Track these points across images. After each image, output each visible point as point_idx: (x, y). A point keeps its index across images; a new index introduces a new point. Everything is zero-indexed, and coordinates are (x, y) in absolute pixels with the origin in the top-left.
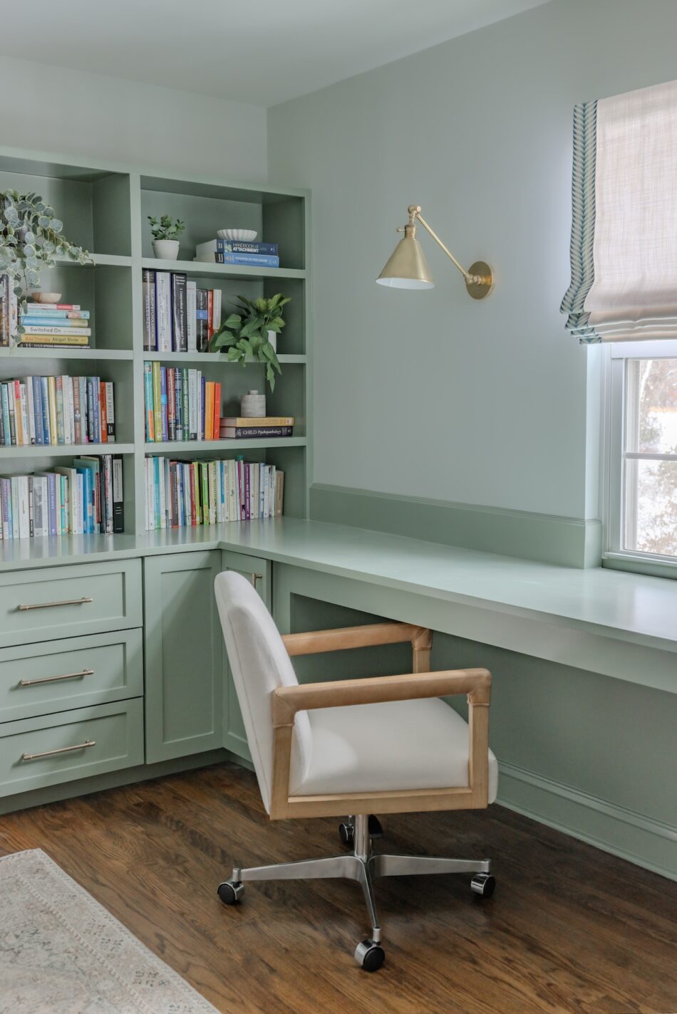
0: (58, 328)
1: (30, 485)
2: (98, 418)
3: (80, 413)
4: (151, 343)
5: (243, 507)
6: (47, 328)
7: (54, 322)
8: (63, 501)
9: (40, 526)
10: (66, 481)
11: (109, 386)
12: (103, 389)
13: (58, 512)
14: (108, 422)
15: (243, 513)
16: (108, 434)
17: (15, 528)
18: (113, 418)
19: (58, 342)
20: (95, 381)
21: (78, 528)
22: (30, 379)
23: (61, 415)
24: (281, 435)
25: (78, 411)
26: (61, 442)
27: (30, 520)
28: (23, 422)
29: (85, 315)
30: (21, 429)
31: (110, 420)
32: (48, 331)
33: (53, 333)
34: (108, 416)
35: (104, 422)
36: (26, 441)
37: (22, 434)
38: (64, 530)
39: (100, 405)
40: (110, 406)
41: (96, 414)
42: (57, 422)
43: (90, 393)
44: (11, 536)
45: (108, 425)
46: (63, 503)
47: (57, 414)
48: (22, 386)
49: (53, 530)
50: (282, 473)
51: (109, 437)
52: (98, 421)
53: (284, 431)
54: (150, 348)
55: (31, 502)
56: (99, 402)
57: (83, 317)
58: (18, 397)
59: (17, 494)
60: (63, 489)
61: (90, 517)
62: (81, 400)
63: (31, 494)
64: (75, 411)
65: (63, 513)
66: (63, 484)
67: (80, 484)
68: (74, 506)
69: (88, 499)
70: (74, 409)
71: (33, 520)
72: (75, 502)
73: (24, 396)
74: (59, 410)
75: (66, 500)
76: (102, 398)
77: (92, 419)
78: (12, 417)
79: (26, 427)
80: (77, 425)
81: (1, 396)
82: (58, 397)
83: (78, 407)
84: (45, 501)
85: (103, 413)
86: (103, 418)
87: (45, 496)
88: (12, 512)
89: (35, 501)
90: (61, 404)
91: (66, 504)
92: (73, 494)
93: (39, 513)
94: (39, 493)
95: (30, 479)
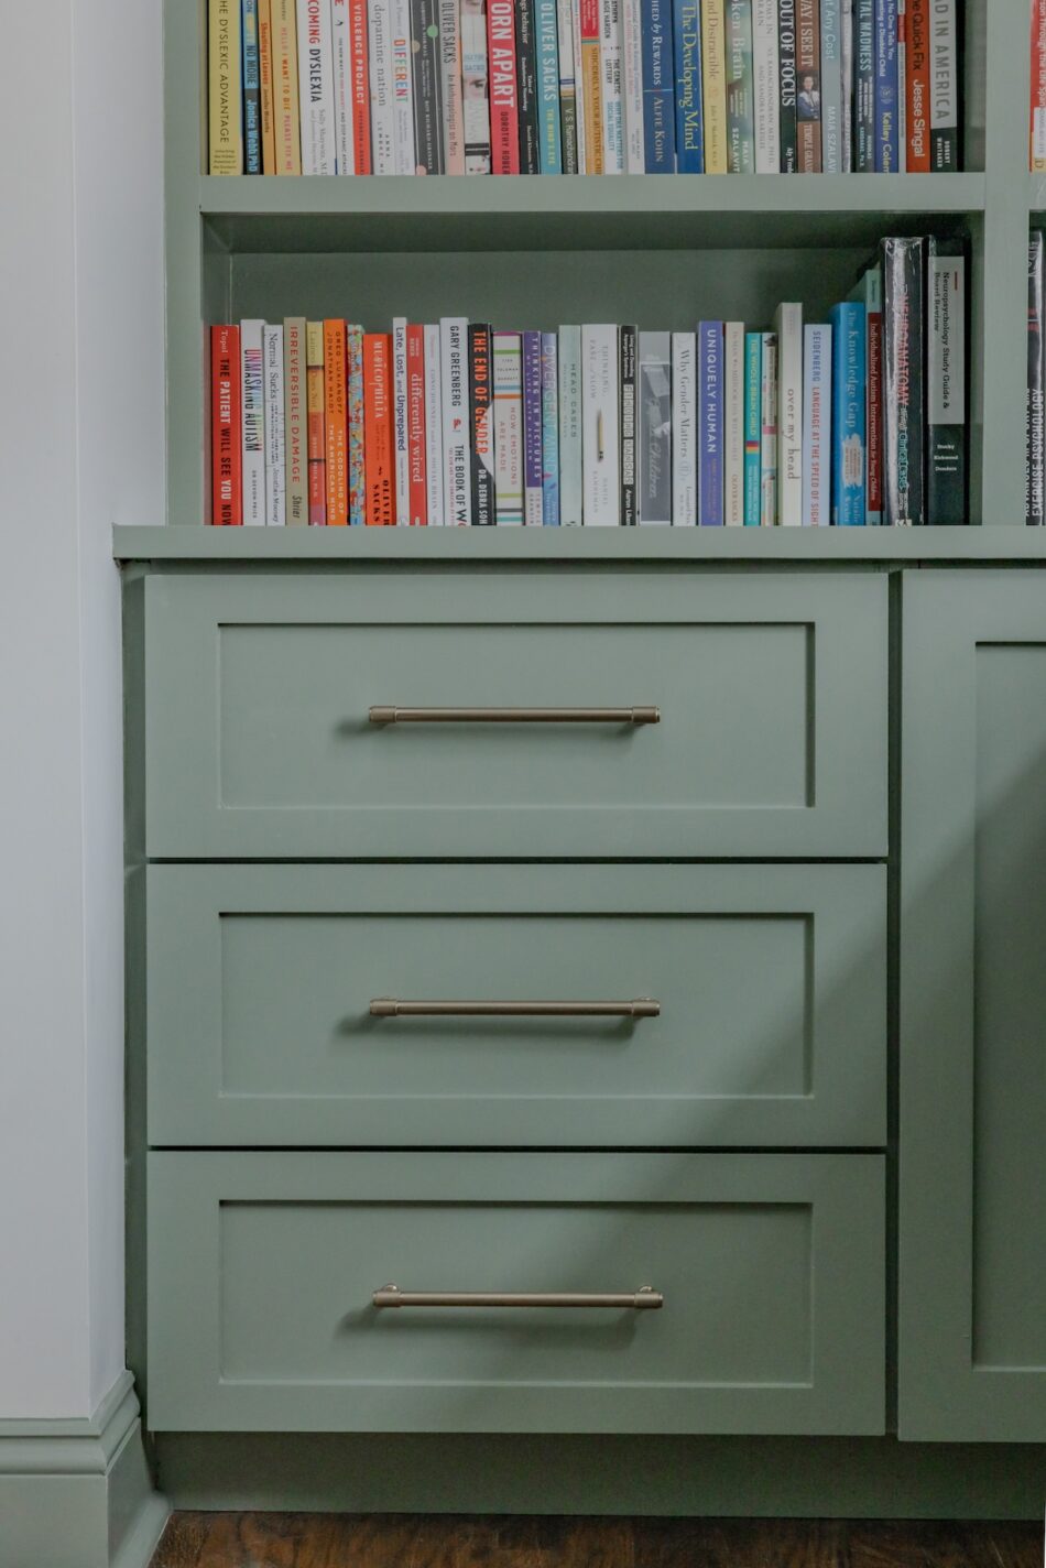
1: (627, 356)
2: (894, 108)
3: (818, 86)
8: (753, 423)
10: (767, 350)
13: (734, 467)
14: (936, 124)
18: (952, 108)
23: (747, 94)
25: (809, 81)
27: (624, 488)
28: (605, 122)
30: (599, 150)
31: (942, 114)
34: (934, 99)
35: (919, 127)
39: (902, 59)
40: (942, 62)
41: (886, 92)
42: (731, 121)
43: (865, 11)
45: (933, 135)
46: (753, 433)
47: (731, 88)
52: (894, 122)
55: (628, 418)
56: (902, 45)
58: (590, 31)
59: (577, 387)
60: (753, 380)
61: (853, 491)
62: (825, 37)
63: (628, 388)
64: (799, 77)
65: (753, 470)
66: (754, 360)
67: (816, 363)
68: (786, 444)
69: (845, 421)
70: (798, 70)
71: (632, 488)
72: (792, 428)
73: (613, 26)
74: (737, 75)
75: (768, 423)
76: (917, 33)
77: (867, 111)
78: (566, 106)
79: (616, 142)
80: (807, 132)
81: (532, 28)
82: (736, 25)
83: (811, 63)
84: (685, 423)
85: (918, 89)
86: (918, 111)
87: (685, 402)
88: (558, 455)
89: (646, 418)
90: (743, 54)
91: (767, 439)
92: (785, 402)
93: (660, 463)
94: (660, 390)
95: (626, 331)
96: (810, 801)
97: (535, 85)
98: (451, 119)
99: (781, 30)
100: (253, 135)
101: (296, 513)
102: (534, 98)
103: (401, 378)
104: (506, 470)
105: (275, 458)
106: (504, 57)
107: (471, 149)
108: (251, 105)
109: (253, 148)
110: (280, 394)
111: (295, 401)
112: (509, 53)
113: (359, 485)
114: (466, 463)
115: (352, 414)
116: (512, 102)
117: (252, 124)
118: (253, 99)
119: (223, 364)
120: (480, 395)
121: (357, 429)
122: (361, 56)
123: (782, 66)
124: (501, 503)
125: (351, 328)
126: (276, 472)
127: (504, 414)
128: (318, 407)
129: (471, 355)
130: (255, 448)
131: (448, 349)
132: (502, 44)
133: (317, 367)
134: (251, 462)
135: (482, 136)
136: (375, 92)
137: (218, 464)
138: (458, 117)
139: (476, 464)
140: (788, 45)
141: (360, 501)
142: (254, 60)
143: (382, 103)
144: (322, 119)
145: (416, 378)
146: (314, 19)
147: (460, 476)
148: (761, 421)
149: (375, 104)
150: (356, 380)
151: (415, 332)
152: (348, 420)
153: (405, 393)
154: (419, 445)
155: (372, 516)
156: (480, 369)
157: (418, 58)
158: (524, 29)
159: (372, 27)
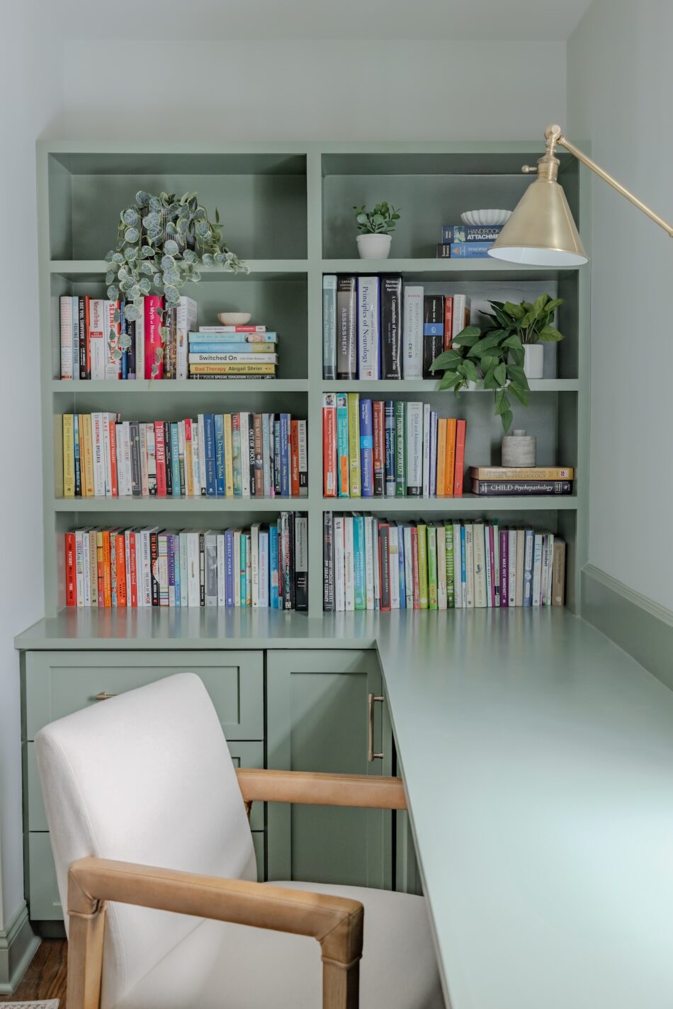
0: (234, 355)
1: (202, 544)
2: (287, 465)
3: (262, 458)
4: (350, 369)
5: (497, 590)
6: (219, 355)
7: (230, 347)
8: (243, 564)
9: (214, 592)
10: (247, 541)
11: (302, 425)
12: (294, 429)
13: (237, 579)
14: (301, 470)
15: (497, 598)
16: (301, 486)
17: (183, 594)
18: (306, 466)
19: (236, 372)
20: (286, 419)
21: (260, 601)
22: (201, 417)
23: (239, 461)
24: (552, 493)
25: (259, 457)
26: (237, 493)
27: (201, 586)
28: (193, 468)
29: (269, 338)
30: (192, 477)
31: (302, 467)
32: (221, 358)
33: (228, 361)
34: (300, 462)
35: (295, 471)
36: (197, 492)
37: (192, 483)
38: (243, 601)
39: (289, 449)
40: (302, 451)
41: (284, 460)
42: (234, 469)
43: (277, 434)
44: (178, 603)
45: (301, 473)
46: (243, 568)
47: (234, 459)
48: (193, 425)
49: (230, 600)
50: (562, 545)
51: (301, 488)
52: (287, 469)
53: (558, 487)
54: (350, 375)
55: (202, 564)
56: (289, 445)
57: (267, 340)
58: (188, 438)
59: (185, 553)
60: (243, 551)
61: (275, 588)
62: (264, 442)
63: (202, 554)
64: (256, 455)
65: (243, 580)
66: (243, 544)
67: (263, 546)
68: (253, 573)
69: (272, 566)
70: (255, 453)
71: (204, 586)
72: (255, 568)
73: (196, 437)
74: (236, 454)
75: (248, 564)
76: (294, 440)
77: (278, 466)
78: (181, 462)
79: (197, 474)
80: (258, 473)
81: (170, 438)
82: (235, 438)
83: (259, 451)
84: (221, 564)
85: (295, 458)
86: (295, 466)
87: (221, 558)
88: (180, 575)
89: (208, 563)
90: (238, 448)
91: (248, 569)
92: (253, 558)
93: (213, 578)
94: (213, 554)
95: (201, 535)
96: (239, 722)
97: (171, 456)
98: (144, 466)
99: (250, 440)
100: (78, 473)
101: (94, 594)
102: (170, 460)
103: (128, 551)
104: (162, 579)
105: (87, 576)
106: (161, 447)
107: (151, 476)
108: (77, 463)
109: (78, 477)
110: (88, 556)
111: (93, 558)
112: (162, 445)
113: (115, 585)
114: (150, 578)
115: (112, 562)
116: (163, 461)
117: (78, 470)
118: (77, 461)
119: (70, 547)
120: (154, 555)
121: (114, 567)
122: (114, 446)
123: (250, 451)
124: (161, 590)
125: (111, 534)
126: (87, 581)
127: (162, 562)
128: (101, 560)
129: (151, 543)
130: (81, 573)
131: (143, 541)
132: (160, 442)
133: (100, 547)
134: (79, 577)
135: (154, 472)
136: (118, 458)
137: (68, 578)
138: (146, 466)
139: (153, 578)
140: (252, 445)
141: (115, 590)
142: (78, 448)
143: (121, 461)
144: (100, 468)
145: (132, 550)
146: (98, 436)
147: (147, 582)
148: (246, 564)
149: (118, 462)
150: (113, 551)
151: (132, 536)
152: (111, 564)
153: (129, 555)
154: (134, 572)
155: (119, 594)
156: (154, 547)
157: (132, 447)
158: (167, 438)
159: (117, 437)
